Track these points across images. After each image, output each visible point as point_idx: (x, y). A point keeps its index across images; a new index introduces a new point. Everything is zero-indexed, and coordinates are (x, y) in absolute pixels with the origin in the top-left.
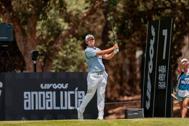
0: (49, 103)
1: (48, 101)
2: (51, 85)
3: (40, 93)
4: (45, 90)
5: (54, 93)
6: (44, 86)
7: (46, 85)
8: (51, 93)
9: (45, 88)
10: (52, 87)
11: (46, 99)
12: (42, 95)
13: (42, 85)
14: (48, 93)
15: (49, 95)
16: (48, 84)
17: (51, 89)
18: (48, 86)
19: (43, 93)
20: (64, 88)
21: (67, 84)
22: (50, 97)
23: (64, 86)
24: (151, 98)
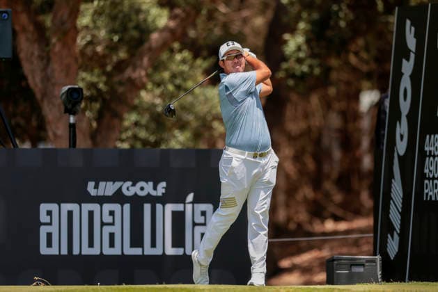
0: (112, 236)
1: (107, 230)
2: (118, 184)
3: (87, 207)
4: (101, 200)
5: (127, 207)
6: (96, 187)
7: (102, 184)
8: (116, 207)
9: (101, 193)
10: (120, 189)
11: (103, 224)
12: (91, 214)
13: (91, 185)
14: (107, 207)
15: (112, 213)
16: (110, 184)
17: (118, 198)
18: (108, 188)
19: (95, 207)
20: (153, 193)
21: (164, 184)
22: (114, 219)
23: (155, 188)
24: (401, 225)
